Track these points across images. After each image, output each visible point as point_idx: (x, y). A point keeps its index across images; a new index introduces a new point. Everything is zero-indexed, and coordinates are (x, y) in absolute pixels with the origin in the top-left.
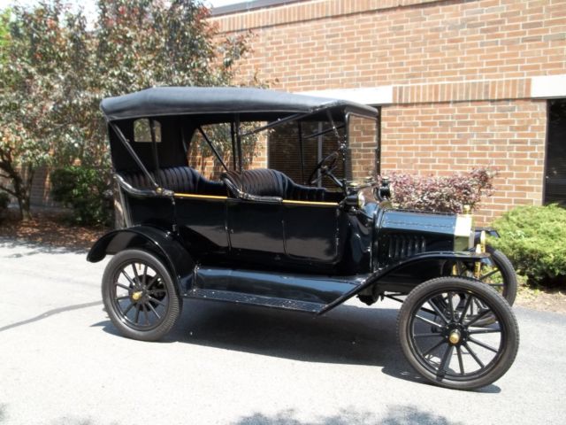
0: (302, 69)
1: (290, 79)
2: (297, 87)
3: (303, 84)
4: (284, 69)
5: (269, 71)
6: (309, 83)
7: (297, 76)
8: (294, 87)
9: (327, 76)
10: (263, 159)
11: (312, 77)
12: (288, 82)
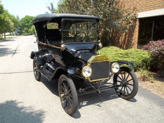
0: (149, 3)
1: (146, 7)
2: (147, 9)
3: (149, 8)
4: (144, 3)
5: (140, 4)
6: (151, 8)
7: (148, 5)
8: (146, 9)
9: (156, 4)
10: (136, 35)
11: (152, 5)
12: (145, 8)
